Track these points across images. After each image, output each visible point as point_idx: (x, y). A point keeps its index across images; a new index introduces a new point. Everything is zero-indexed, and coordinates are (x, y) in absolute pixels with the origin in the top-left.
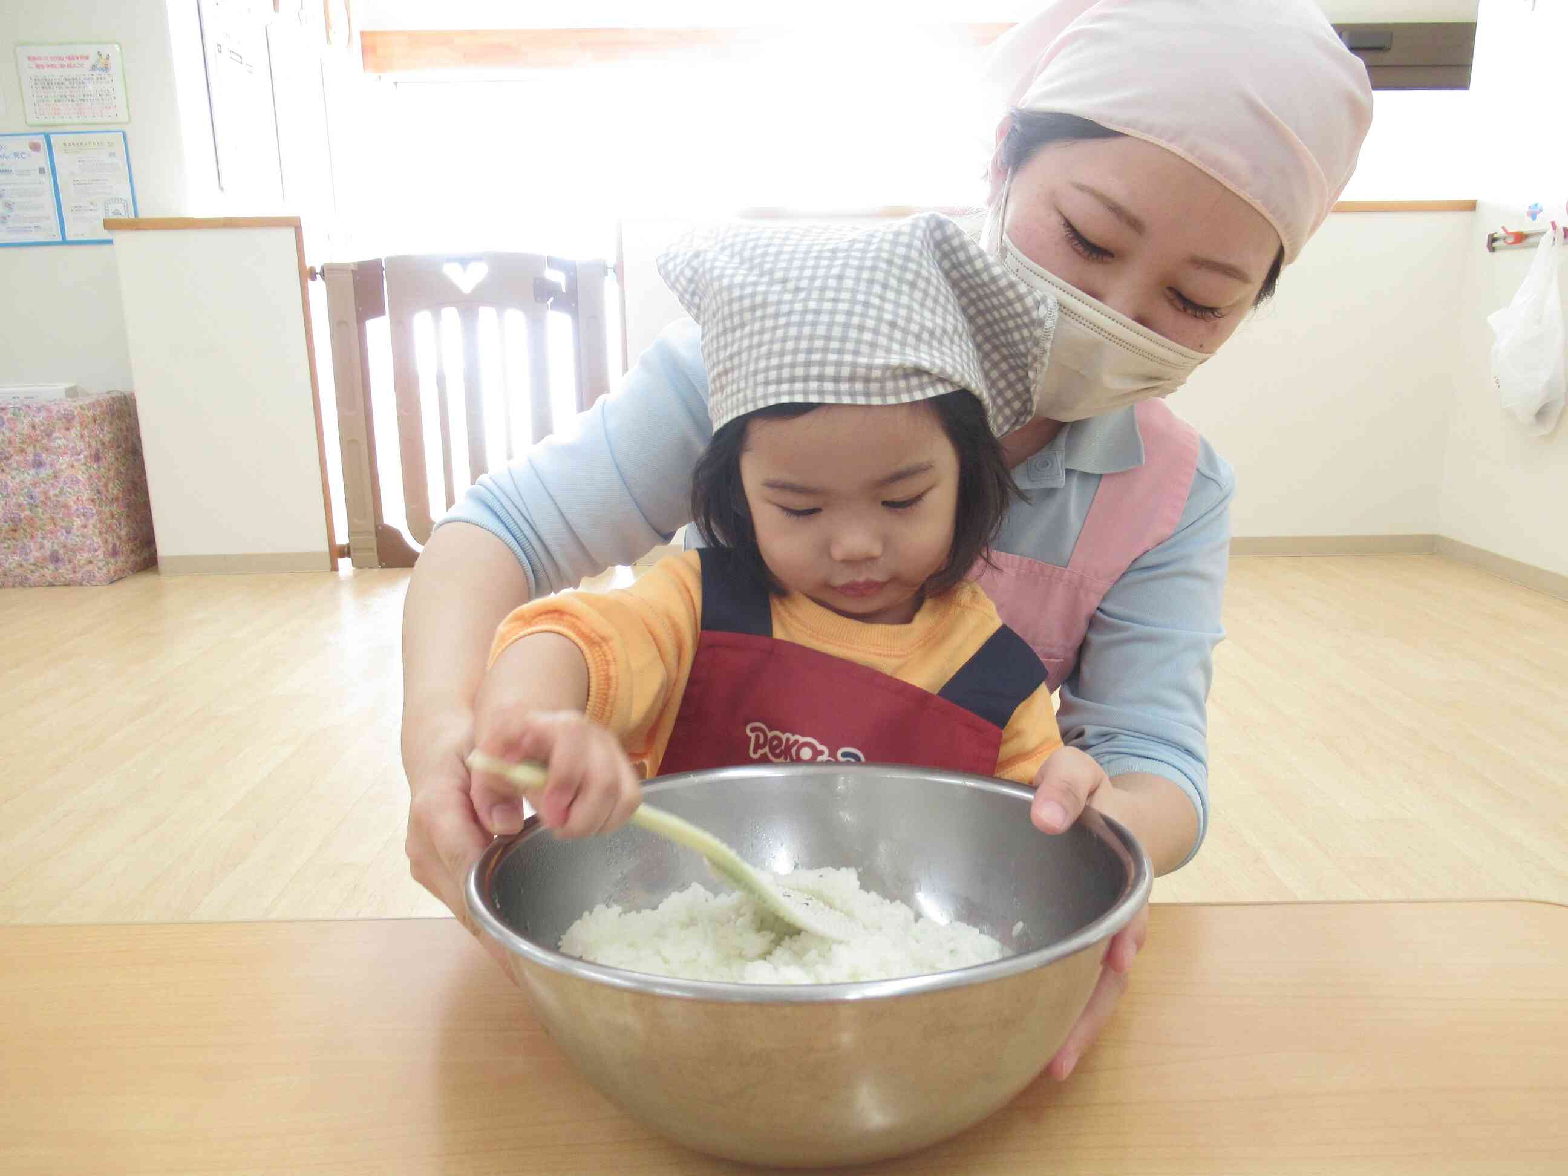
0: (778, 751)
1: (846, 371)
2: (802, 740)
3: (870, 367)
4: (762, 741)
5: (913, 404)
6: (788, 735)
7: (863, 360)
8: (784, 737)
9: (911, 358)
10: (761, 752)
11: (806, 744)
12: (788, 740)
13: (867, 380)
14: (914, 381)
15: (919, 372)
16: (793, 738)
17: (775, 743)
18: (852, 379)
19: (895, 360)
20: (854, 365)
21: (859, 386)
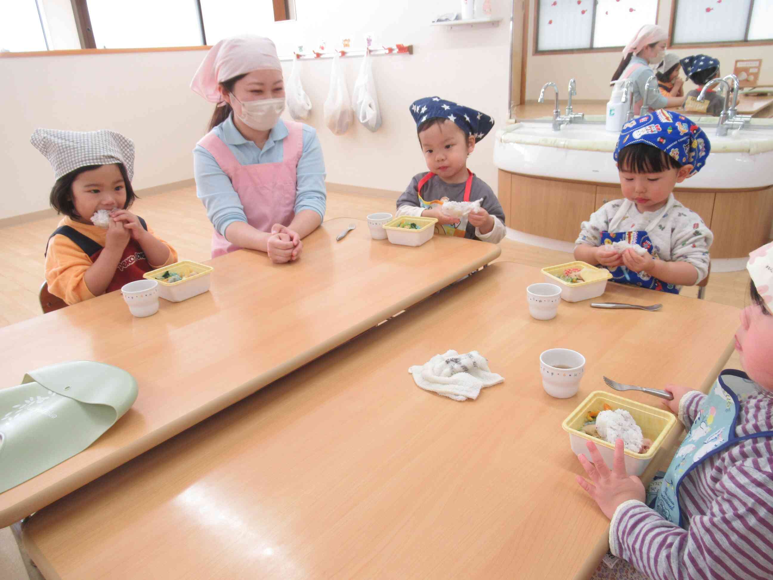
0: (126, 265)
1: (95, 158)
2: (129, 258)
3: (100, 156)
4: (121, 266)
5: (112, 164)
6: (125, 260)
7: (98, 155)
8: (125, 261)
9: (110, 154)
10: (123, 269)
11: (130, 258)
12: (126, 260)
13: (100, 159)
14: (112, 159)
15: (112, 157)
16: (127, 259)
17: (124, 264)
18: (97, 159)
19: (106, 154)
20: (96, 156)
21: (99, 160)
